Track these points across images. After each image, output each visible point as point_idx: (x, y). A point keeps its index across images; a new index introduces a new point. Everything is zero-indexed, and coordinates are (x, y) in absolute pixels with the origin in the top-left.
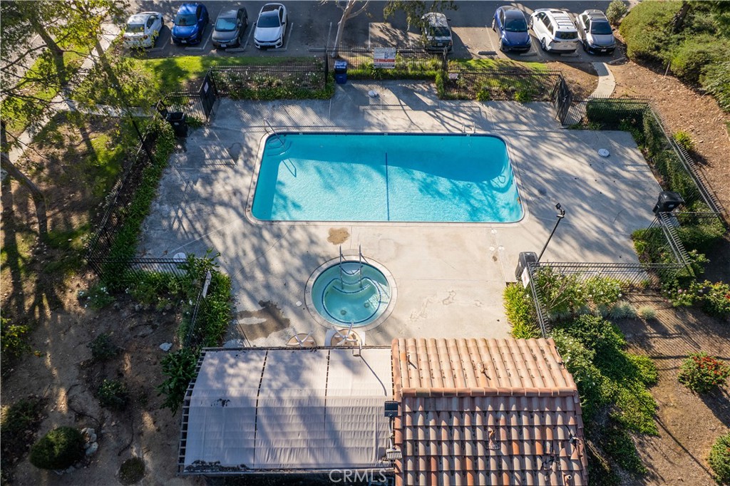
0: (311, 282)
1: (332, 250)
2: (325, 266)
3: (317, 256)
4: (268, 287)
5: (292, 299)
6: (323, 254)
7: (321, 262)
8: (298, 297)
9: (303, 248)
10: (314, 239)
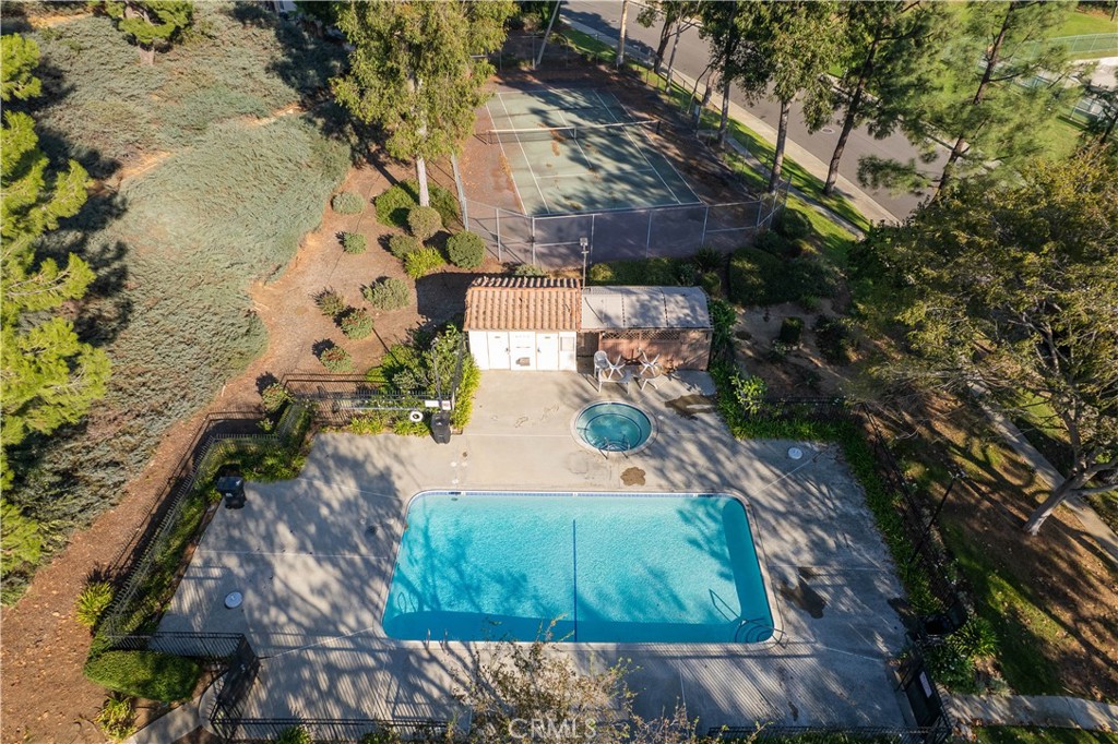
0: (653, 434)
1: (638, 463)
2: (642, 447)
3: (651, 457)
4: (693, 431)
5: (667, 421)
6: (647, 458)
7: (647, 451)
8: (662, 422)
9: (670, 464)
10: (659, 473)
